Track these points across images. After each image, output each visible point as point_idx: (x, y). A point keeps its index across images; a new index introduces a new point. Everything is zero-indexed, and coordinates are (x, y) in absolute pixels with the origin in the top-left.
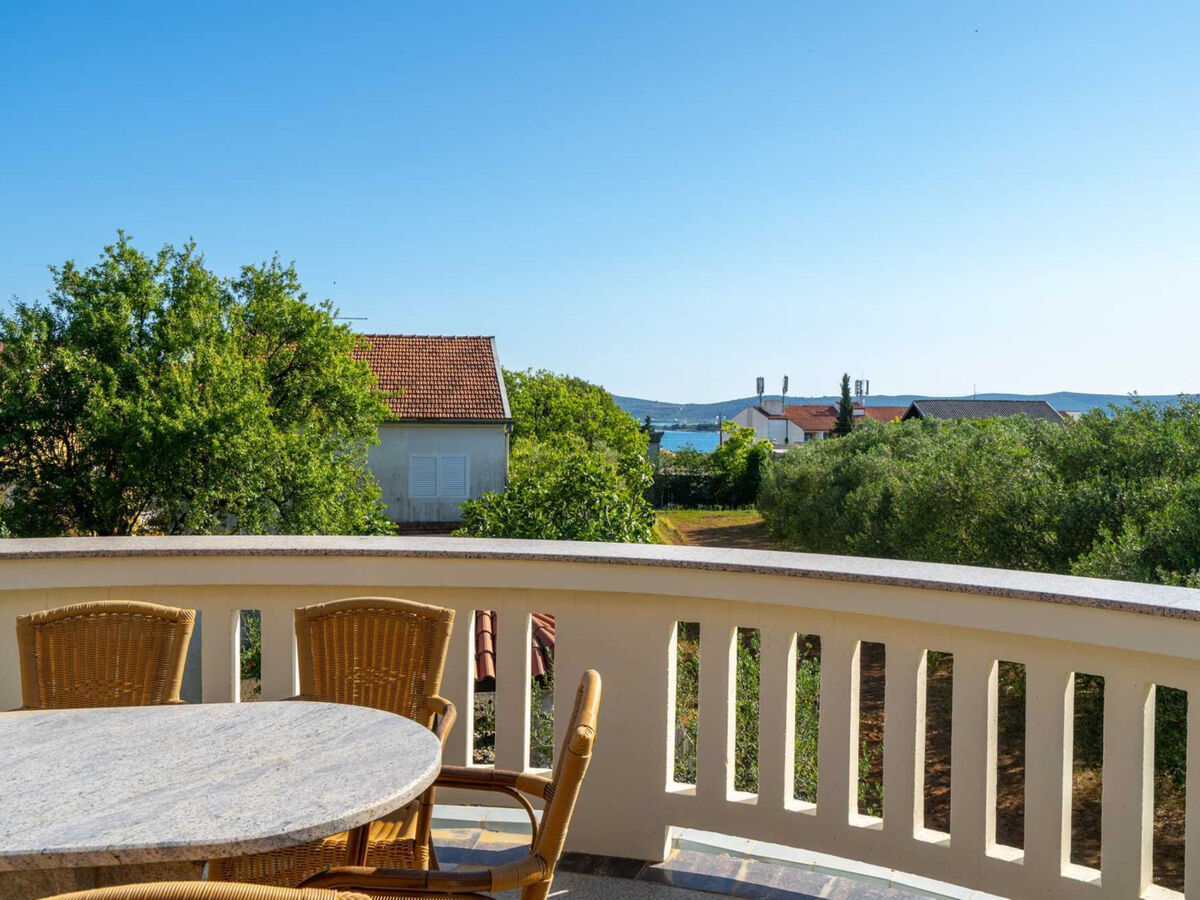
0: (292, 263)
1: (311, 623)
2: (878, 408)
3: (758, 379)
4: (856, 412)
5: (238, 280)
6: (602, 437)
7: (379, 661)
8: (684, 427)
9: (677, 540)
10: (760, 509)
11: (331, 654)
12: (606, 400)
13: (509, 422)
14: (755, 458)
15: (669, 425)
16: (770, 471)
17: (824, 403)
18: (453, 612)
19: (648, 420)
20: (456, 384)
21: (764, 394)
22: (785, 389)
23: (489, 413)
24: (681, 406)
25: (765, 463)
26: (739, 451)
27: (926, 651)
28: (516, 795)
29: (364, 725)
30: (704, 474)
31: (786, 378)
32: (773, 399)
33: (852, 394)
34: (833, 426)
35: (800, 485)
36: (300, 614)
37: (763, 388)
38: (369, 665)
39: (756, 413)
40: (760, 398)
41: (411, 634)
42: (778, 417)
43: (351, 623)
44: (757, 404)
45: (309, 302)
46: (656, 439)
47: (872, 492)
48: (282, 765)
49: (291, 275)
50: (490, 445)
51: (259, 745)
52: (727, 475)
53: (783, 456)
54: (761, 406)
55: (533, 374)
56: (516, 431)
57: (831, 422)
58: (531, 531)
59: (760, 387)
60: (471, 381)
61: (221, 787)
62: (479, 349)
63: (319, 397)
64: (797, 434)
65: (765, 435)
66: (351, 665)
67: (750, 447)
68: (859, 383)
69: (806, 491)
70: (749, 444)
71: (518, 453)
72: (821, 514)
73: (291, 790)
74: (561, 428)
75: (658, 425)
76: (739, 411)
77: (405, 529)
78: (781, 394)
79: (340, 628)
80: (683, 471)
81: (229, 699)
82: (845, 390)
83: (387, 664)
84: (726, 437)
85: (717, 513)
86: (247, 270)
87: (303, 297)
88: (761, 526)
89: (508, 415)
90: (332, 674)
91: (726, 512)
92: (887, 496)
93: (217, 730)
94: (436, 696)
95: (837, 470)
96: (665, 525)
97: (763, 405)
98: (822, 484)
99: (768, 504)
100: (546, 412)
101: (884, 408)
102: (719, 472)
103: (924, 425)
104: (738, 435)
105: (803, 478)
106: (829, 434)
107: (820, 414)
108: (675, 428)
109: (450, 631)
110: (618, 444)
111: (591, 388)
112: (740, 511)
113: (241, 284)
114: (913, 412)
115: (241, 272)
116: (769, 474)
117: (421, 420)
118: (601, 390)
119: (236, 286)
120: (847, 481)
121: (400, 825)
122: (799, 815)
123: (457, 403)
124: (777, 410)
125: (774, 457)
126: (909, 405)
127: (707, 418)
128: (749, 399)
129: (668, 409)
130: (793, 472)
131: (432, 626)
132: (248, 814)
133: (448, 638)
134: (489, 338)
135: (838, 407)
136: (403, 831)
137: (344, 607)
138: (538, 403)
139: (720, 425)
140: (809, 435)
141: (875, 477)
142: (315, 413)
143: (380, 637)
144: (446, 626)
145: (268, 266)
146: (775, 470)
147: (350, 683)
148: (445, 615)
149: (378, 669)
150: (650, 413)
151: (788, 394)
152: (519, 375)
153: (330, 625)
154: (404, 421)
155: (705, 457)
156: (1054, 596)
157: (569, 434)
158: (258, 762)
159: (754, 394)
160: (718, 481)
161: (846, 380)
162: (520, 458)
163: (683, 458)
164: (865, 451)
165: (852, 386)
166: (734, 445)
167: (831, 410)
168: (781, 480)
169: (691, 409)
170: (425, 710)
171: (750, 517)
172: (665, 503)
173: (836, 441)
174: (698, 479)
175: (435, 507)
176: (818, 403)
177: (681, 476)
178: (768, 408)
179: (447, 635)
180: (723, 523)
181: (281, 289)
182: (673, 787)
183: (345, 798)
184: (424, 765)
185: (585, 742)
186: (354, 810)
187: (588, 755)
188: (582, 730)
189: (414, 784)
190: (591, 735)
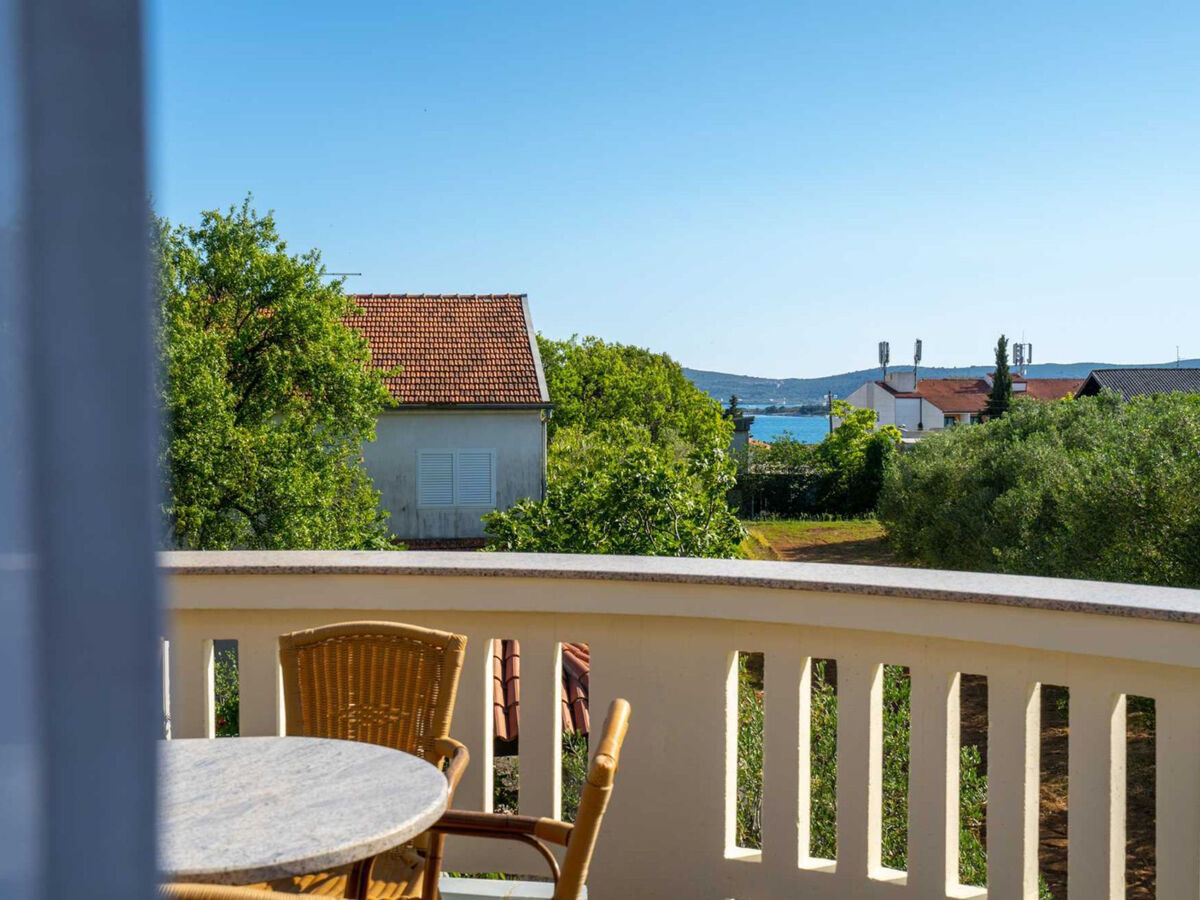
0: (271, 212)
1: (296, 651)
2: (1044, 381)
3: (881, 344)
4: (1015, 387)
5: (197, 229)
6: (673, 424)
7: (378, 697)
8: (782, 410)
9: (771, 555)
10: (881, 519)
11: (323, 689)
12: (674, 373)
13: (547, 407)
14: (876, 451)
15: (762, 407)
16: (894, 468)
17: (973, 375)
18: (464, 638)
19: (733, 401)
20: (478, 359)
21: (888, 365)
22: (918, 357)
23: (520, 395)
24: (779, 381)
25: (890, 456)
26: (855, 442)
28: (535, 844)
29: (360, 761)
30: (807, 473)
31: (919, 342)
32: (902, 371)
33: (1010, 362)
34: (983, 407)
35: (936, 484)
36: (284, 641)
37: (887, 356)
38: (366, 701)
39: (878, 389)
40: (884, 369)
41: (415, 665)
42: (907, 395)
43: (345, 652)
44: (881, 379)
45: (289, 253)
46: (743, 426)
47: (1025, 497)
48: (270, 800)
49: (267, 225)
50: (523, 438)
51: (244, 780)
52: (840, 474)
53: (912, 448)
54: (885, 380)
55: (579, 342)
56: (562, 419)
57: (981, 401)
58: (577, 543)
59: (884, 355)
60: (496, 352)
61: (205, 821)
62: (508, 310)
63: (302, 377)
64: (934, 417)
65: (892, 420)
66: (345, 702)
67: (869, 436)
68: (1018, 348)
69: (944, 493)
70: (867, 434)
71: (556, 447)
72: (964, 525)
73: (281, 824)
74: (618, 411)
75: (747, 407)
76: (854, 388)
77: (415, 544)
78: (912, 364)
79: (332, 656)
80: (780, 468)
81: (203, 734)
82: (1001, 356)
83: (388, 701)
84: (837, 424)
85: (826, 524)
86: (208, 217)
87: (282, 246)
88: (884, 541)
89: (545, 397)
90: (324, 712)
91: (839, 523)
92: (1048, 502)
93: (197, 765)
94: (445, 737)
95: (986, 462)
96: (757, 541)
97: (888, 379)
98: (966, 483)
99: (894, 511)
100: (598, 393)
101: (1052, 382)
102: (828, 470)
103: (1101, 403)
104: (853, 419)
105: (939, 477)
106: (979, 418)
107: (967, 391)
108: (771, 411)
109: (460, 661)
110: (693, 434)
111: (654, 359)
112: (857, 522)
113: (201, 235)
114: (1091, 387)
115: (201, 219)
116: (893, 473)
117: (431, 406)
118: (665, 360)
119: (194, 238)
120: (998, 480)
122: (887, 885)
123: (479, 382)
124: (908, 386)
125: (902, 448)
126: (1085, 376)
127: (811, 398)
128: (870, 372)
129: (759, 387)
130: (925, 468)
131: (439, 656)
133: (458, 671)
134: (520, 297)
135: (990, 381)
136: (408, 891)
137: (336, 633)
138: (587, 380)
139: (829, 407)
140: (950, 419)
141: (1033, 475)
142: (300, 399)
143: (379, 667)
144: (456, 656)
145: (239, 210)
146: (902, 467)
147: (345, 722)
148: (456, 642)
149: (376, 705)
150: (736, 391)
151: (922, 364)
152: (560, 346)
153: (320, 656)
154: (406, 407)
155: (810, 450)
157: (624, 422)
158: (244, 797)
159: (877, 365)
160: (826, 483)
161: (1002, 343)
162: (561, 454)
163: (779, 452)
164: (1024, 437)
165: (1009, 351)
166: (847, 433)
167: (981, 385)
168: (910, 478)
169: (791, 386)
170: (437, 752)
171: (871, 528)
172: (757, 511)
173: (984, 428)
174: (800, 479)
175: (452, 519)
176: (965, 376)
177: (778, 476)
178: (894, 383)
179: (456, 665)
180: (834, 538)
181: (252, 240)
182: (733, 851)
183: (340, 831)
184: (428, 801)
185: (603, 773)
186: (351, 844)
187: (610, 788)
188: (601, 759)
189: (416, 818)
190: (611, 765)
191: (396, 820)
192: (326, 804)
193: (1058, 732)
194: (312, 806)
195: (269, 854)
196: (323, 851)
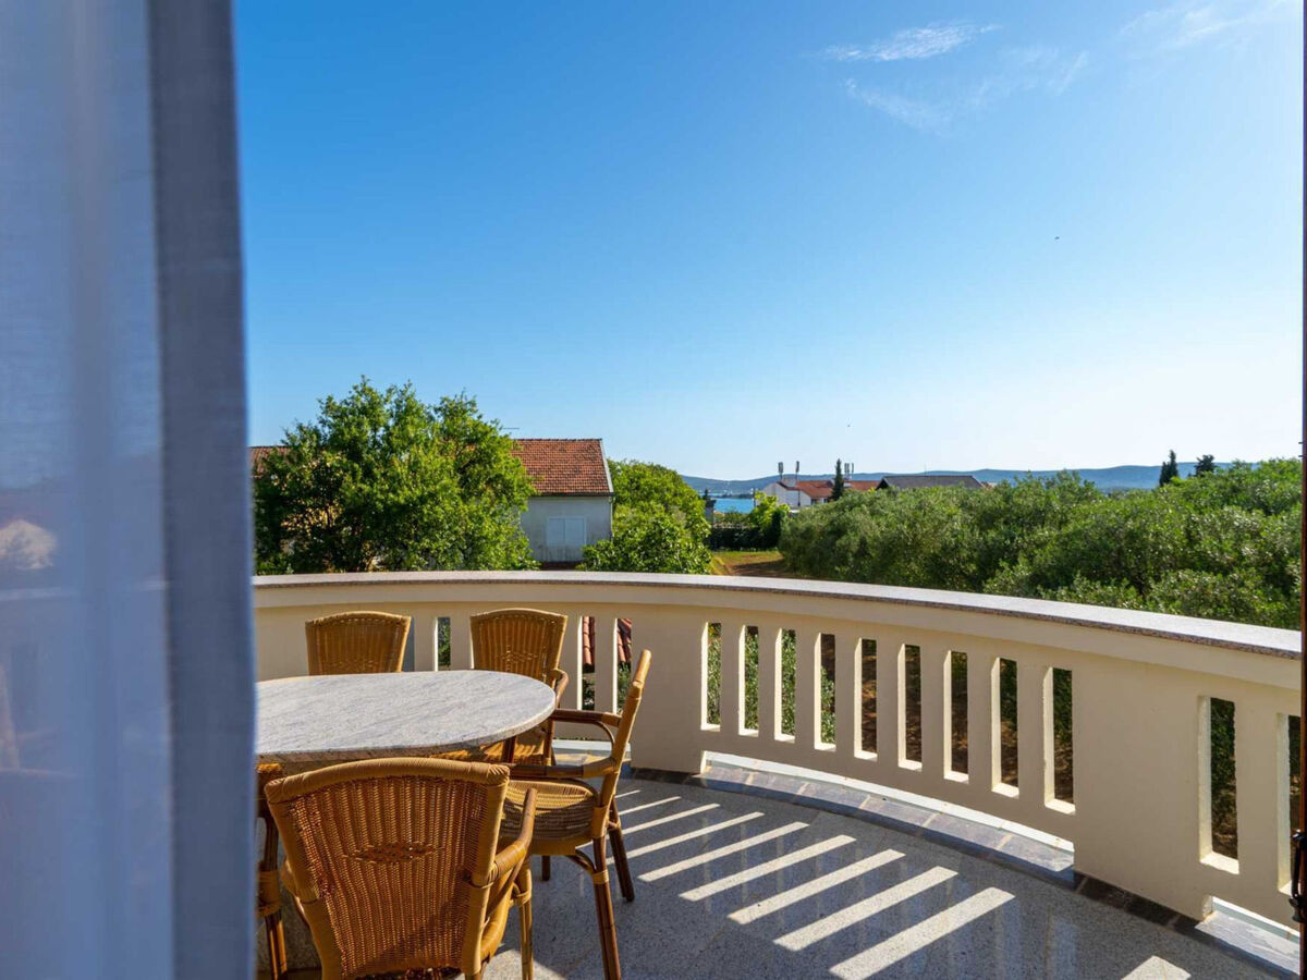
0: (475, 397)
1: (481, 625)
2: (860, 482)
3: (779, 464)
4: (845, 485)
5: (438, 406)
6: (675, 504)
7: (521, 648)
8: (730, 496)
9: (726, 572)
10: (780, 551)
11: (492, 643)
12: (676, 478)
13: (612, 495)
14: (777, 516)
15: (721, 495)
16: (786, 525)
17: (825, 479)
18: (566, 617)
19: (706, 492)
20: (577, 471)
21: (783, 474)
22: (797, 470)
23: (598, 489)
24: (728, 482)
25: (784, 519)
26: (767, 512)
27: (860, 640)
28: (602, 726)
29: (510, 683)
30: (744, 528)
31: (798, 463)
32: (790, 477)
33: (843, 472)
34: (830, 494)
35: (807, 534)
36: (472, 618)
38: (515, 650)
39: (778, 486)
40: (781, 476)
41: (541, 631)
42: (793, 489)
43: (504, 623)
44: (779, 481)
45: (484, 420)
46: (710, 504)
47: (852, 541)
48: (462, 705)
49: (473, 404)
50: (600, 511)
51: (449, 694)
52: (759, 529)
53: (797, 514)
54: (782, 482)
55: (627, 462)
56: (620, 500)
57: (829, 492)
58: (628, 566)
59: (781, 470)
60: (587, 468)
61: (426, 717)
62: (592, 447)
63: (489, 482)
64: (806, 499)
65: (785, 502)
66: (505, 651)
67: (774, 509)
68: (847, 465)
69: (811, 538)
70: (773, 508)
71: (617, 515)
72: (821, 554)
73: (467, 719)
74: (647, 498)
75: (713, 495)
76: (766, 485)
77: (545, 566)
78: (794, 472)
79: (498, 626)
80: (730, 526)
81: (431, 669)
82: (838, 469)
83: (527, 650)
84: (758, 503)
85: (752, 553)
86: (444, 400)
87: (480, 417)
88: (781, 562)
89: (611, 490)
90: (493, 656)
91: (759, 553)
92: (863, 542)
93: (424, 686)
94: (556, 669)
95: (832, 523)
96: (718, 562)
97: (782, 481)
98: (822, 533)
99: (785, 548)
100: (638, 488)
101: (864, 482)
102: (753, 526)
103: (889, 493)
104: (766, 501)
105: (809, 530)
106: (828, 500)
107: (823, 486)
108: (725, 496)
109: (564, 629)
110: (686, 508)
111: (668, 472)
112: (768, 552)
113: (440, 409)
114: (883, 485)
115: (440, 401)
116: (786, 527)
117: (554, 495)
118: (674, 473)
119: (436, 410)
120: (839, 531)
121: (534, 747)
123: (576, 484)
124: (792, 484)
125: (790, 515)
126: (879, 479)
127: (744, 490)
128: (774, 477)
129: (719, 485)
130: (802, 525)
131: (553, 626)
132: (442, 731)
133: (563, 634)
134: (599, 440)
135: (833, 482)
136: (536, 750)
137: (500, 614)
138: (632, 481)
139: (754, 494)
140: (814, 501)
141: (854, 529)
142: (489, 491)
143: (522, 633)
144: (562, 626)
145: (459, 397)
146: (790, 524)
147: (504, 660)
148: (561, 619)
149: (521, 652)
150: (708, 487)
151: (800, 473)
152: (619, 464)
153: (492, 626)
154: (543, 495)
155: (744, 516)
156: (934, 603)
157: (652, 502)
158: (448, 703)
159: (777, 474)
160: (754, 532)
161: (839, 463)
162: (619, 519)
163: (730, 517)
164: (851, 509)
165: (842, 467)
166: (763, 507)
167: (829, 484)
168: (795, 530)
169: (735, 484)
170: (552, 678)
171: (774, 556)
172: (718, 547)
173: (832, 504)
174: (740, 531)
175: (564, 552)
176: (821, 479)
177: (729, 530)
178: (786, 483)
179: (562, 631)
180: (757, 560)
181: (465, 412)
182: (705, 726)
183: (497, 723)
184: (544, 706)
185: (637, 690)
186: (504, 730)
187: (640, 698)
188: (635, 684)
189: (538, 715)
190: (641, 687)
191: (527, 717)
192: (491, 707)
193: (869, 658)
194: (486, 708)
195: (459, 736)
196: (488, 734)
